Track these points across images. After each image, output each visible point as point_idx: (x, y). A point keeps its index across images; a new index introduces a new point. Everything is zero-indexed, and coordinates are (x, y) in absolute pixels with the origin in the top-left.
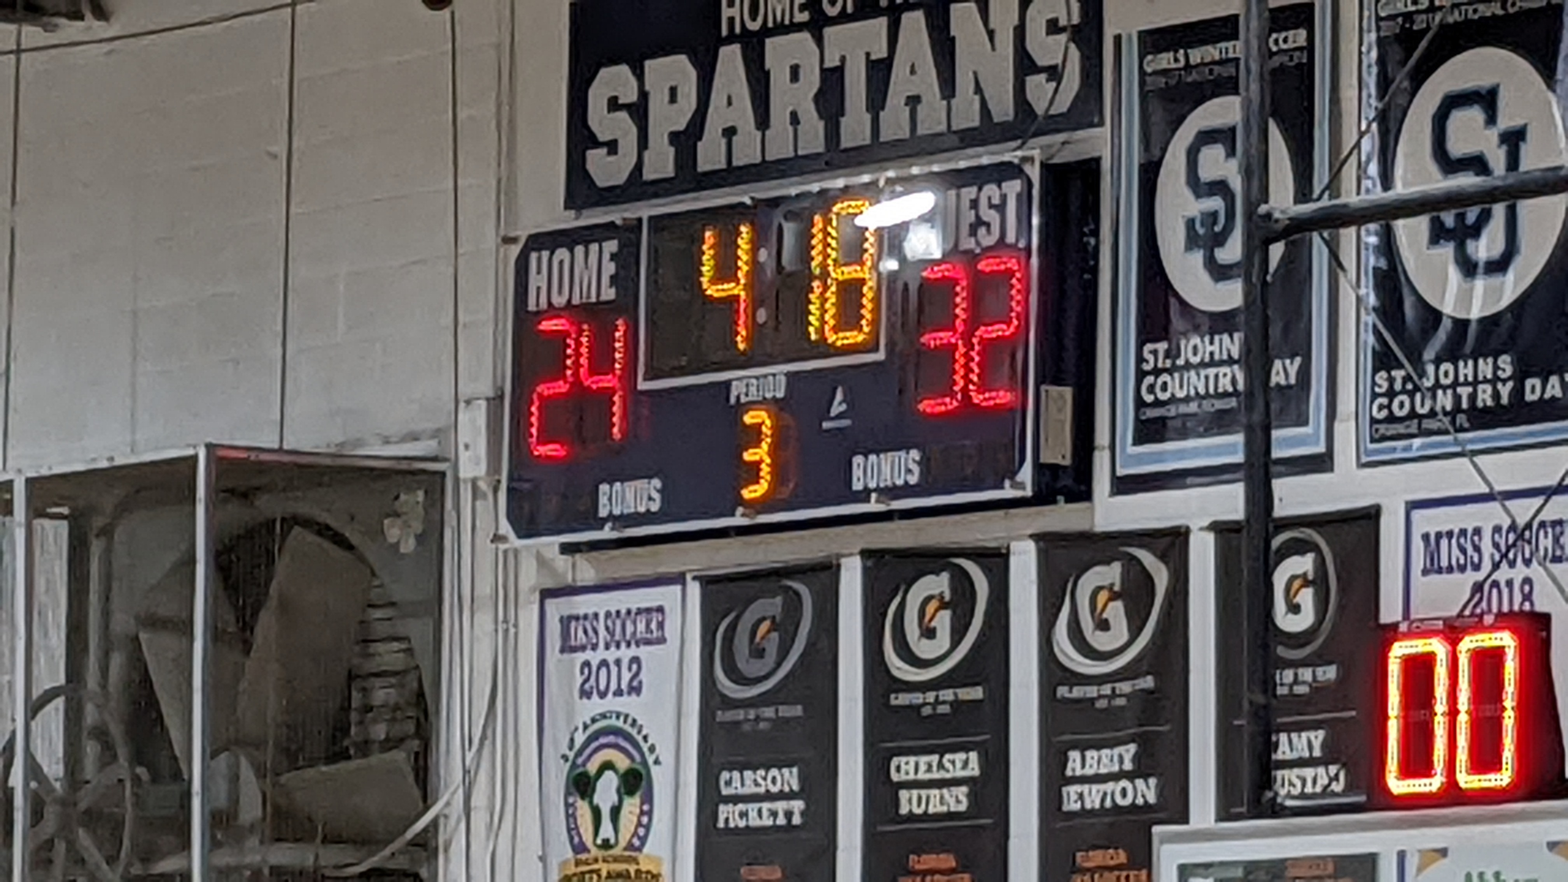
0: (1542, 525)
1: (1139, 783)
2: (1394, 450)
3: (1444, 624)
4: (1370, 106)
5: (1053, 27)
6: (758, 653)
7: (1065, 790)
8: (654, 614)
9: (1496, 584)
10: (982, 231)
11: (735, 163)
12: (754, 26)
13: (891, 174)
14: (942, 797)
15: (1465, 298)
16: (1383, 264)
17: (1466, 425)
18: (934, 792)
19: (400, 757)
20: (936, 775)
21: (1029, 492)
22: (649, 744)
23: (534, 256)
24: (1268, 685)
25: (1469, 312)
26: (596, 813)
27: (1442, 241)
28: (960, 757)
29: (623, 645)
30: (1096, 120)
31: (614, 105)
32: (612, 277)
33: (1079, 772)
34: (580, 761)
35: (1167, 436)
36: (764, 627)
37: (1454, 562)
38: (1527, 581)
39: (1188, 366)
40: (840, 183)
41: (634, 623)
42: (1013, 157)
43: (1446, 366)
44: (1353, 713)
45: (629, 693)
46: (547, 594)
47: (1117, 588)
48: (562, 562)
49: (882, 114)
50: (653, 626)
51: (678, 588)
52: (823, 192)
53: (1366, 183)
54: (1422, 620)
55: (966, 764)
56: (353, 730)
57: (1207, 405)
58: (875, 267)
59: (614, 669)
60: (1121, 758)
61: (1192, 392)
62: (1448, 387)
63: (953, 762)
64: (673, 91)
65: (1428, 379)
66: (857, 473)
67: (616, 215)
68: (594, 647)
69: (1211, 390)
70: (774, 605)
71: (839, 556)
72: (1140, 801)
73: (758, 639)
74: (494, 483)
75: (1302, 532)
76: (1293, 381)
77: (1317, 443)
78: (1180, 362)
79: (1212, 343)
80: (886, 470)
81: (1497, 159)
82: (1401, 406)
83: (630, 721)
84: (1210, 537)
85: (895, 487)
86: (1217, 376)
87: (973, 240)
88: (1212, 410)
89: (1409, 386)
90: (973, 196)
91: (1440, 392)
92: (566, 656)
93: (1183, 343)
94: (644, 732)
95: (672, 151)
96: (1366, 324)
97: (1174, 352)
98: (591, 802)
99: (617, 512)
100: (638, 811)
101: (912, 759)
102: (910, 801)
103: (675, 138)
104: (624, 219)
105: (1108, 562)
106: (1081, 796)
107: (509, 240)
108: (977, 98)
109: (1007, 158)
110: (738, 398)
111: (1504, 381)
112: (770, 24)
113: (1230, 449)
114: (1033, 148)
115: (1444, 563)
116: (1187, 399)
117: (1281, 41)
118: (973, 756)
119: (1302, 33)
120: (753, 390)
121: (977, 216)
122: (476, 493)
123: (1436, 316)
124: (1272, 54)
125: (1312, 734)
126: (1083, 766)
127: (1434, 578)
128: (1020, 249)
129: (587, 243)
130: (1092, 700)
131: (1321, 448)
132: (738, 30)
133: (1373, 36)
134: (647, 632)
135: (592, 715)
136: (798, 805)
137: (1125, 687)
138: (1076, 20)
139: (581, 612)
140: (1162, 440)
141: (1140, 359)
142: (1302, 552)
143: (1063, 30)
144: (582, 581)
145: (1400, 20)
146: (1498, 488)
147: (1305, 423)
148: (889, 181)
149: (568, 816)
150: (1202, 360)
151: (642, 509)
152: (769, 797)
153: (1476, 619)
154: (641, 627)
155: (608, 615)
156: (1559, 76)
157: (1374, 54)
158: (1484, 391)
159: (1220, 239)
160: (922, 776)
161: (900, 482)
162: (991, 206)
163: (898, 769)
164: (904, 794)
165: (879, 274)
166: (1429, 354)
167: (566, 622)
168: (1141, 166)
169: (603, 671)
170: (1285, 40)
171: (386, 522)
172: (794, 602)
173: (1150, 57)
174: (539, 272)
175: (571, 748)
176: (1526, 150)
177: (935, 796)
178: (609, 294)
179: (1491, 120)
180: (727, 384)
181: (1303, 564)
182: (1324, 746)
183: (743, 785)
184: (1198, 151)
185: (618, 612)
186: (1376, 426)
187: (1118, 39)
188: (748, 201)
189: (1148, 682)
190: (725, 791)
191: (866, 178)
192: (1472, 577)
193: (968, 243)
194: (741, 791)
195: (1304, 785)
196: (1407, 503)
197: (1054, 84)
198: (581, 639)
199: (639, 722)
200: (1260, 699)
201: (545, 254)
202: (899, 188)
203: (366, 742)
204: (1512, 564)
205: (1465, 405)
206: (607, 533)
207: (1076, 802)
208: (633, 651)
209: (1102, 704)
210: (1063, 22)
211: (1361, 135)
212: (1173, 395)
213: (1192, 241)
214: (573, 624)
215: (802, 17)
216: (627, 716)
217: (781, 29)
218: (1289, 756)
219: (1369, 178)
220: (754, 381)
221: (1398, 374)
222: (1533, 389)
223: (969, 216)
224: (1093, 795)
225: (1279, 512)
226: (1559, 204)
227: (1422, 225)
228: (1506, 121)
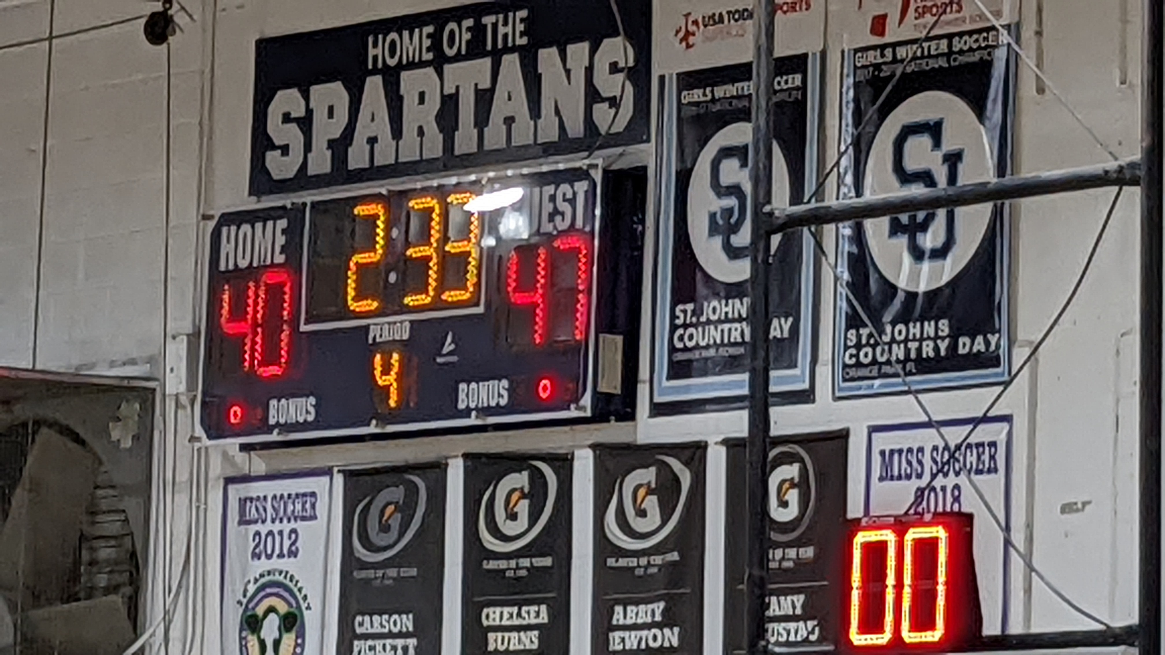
0: (969, 446)
1: (667, 631)
2: (860, 388)
3: (895, 520)
4: (847, 131)
5: (614, 68)
6: (385, 528)
7: (611, 635)
8: (308, 499)
9: (934, 489)
10: (558, 218)
11: (376, 164)
12: (392, 62)
13: (491, 174)
14: (519, 639)
15: (915, 276)
16: (855, 250)
17: (914, 371)
18: (514, 635)
19: (117, 600)
20: (516, 622)
21: (588, 414)
22: (302, 595)
23: (225, 230)
24: (763, 560)
25: (918, 286)
26: (262, 644)
27: (899, 234)
28: (533, 609)
29: (285, 521)
30: (645, 137)
31: (287, 118)
32: (283, 247)
33: (621, 622)
34: (251, 606)
35: (693, 374)
36: (391, 508)
37: (903, 472)
38: (957, 487)
39: (709, 322)
40: (454, 180)
41: (294, 504)
42: (583, 164)
43: (900, 327)
44: (825, 583)
45: (289, 557)
46: (229, 481)
47: (653, 485)
48: (241, 457)
49: (486, 129)
50: (308, 506)
51: (326, 479)
52: (440, 187)
53: (844, 190)
54: (878, 517)
55: (538, 614)
56: (83, 580)
57: (722, 351)
58: (479, 243)
59: (278, 538)
60: (653, 612)
61: (712, 342)
62: (902, 342)
63: (528, 613)
64: (331, 110)
65: (886, 334)
66: (462, 396)
67: (286, 200)
68: (264, 522)
69: (726, 341)
70: (397, 493)
71: (447, 458)
72: (667, 644)
73: (385, 518)
74: (191, 397)
75: (790, 448)
76: (786, 335)
77: (804, 382)
78: (703, 319)
79: (727, 305)
80: (483, 395)
81: (941, 175)
82: (866, 355)
83: (289, 576)
84: (723, 450)
85: (489, 407)
86: (730, 330)
87: (551, 225)
88: (727, 355)
89: (872, 341)
90: (552, 192)
91: (895, 346)
92: (243, 527)
93: (706, 304)
94: (299, 585)
95: (329, 153)
96: (841, 294)
97: (698, 312)
98: (259, 637)
99: (282, 421)
100: (293, 644)
101: (498, 610)
102: (496, 641)
103: (331, 144)
104: (293, 204)
105: (647, 467)
106: (623, 640)
107: (206, 217)
108: (557, 119)
109: (577, 164)
110: (374, 338)
111: (943, 338)
112: (404, 61)
113: (738, 384)
114: (598, 157)
115: (896, 473)
116: (707, 347)
117: (783, 83)
118: (543, 608)
119: (798, 78)
120: (386, 333)
121: (555, 208)
122: (178, 405)
123: (894, 289)
124: (775, 92)
125: (795, 598)
126: (625, 617)
127: (887, 484)
128: (585, 233)
129: (265, 221)
130: (633, 569)
131: (806, 386)
132: (380, 65)
133: (851, 80)
134: (302, 511)
135: (260, 571)
136: (412, 642)
137: (658, 560)
138: (631, 63)
139: (254, 496)
140: (689, 376)
141: (673, 317)
142: (791, 463)
143: (621, 70)
144: (254, 472)
145: (871, 69)
146: (935, 418)
147: (795, 366)
148: (489, 180)
149: (241, 646)
150: (719, 318)
151: (301, 420)
152: (391, 635)
153: (919, 517)
154: (299, 507)
155: (274, 497)
156: (988, 113)
157: (851, 93)
158: (928, 346)
159: (735, 229)
160: (505, 622)
161: (493, 404)
162: (565, 200)
163: (487, 616)
164: (491, 636)
165: (481, 249)
166: (887, 317)
167: (243, 502)
168: (678, 173)
169: (270, 539)
170: (786, 82)
171: (111, 425)
172: (412, 491)
173: (685, 93)
174: (228, 241)
175: (245, 596)
176: (961, 168)
177: (515, 638)
178: (280, 259)
179: (937, 144)
180: (367, 328)
181: (791, 471)
182: (803, 607)
183: (372, 626)
184: (719, 162)
185: (282, 496)
186: (848, 370)
187: (662, 78)
188: (384, 192)
189: (674, 556)
190: (359, 630)
191: (473, 177)
192: (916, 484)
193: (548, 227)
194: (370, 631)
195: (788, 634)
196: (869, 427)
197: (613, 111)
198: (254, 515)
199: (297, 577)
200: (756, 572)
201: (233, 228)
202: (497, 186)
203: (91, 588)
204: (946, 475)
205: (913, 355)
206: (275, 437)
207: (619, 644)
208: (293, 525)
209: (640, 572)
210: (622, 64)
211: (841, 155)
212: (697, 344)
213: (714, 229)
214: (248, 504)
215: (428, 56)
216: (287, 572)
217: (412, 65)
218: (778, 613)
219: (846, 185)
220: (387, 326)
221: (864, 332)
222: (964, 345)
223: (548, 207)
224: (632, 639)
225: (774, 432)
226: (986, 209)
227: (884, 222)
228: (948, 145)
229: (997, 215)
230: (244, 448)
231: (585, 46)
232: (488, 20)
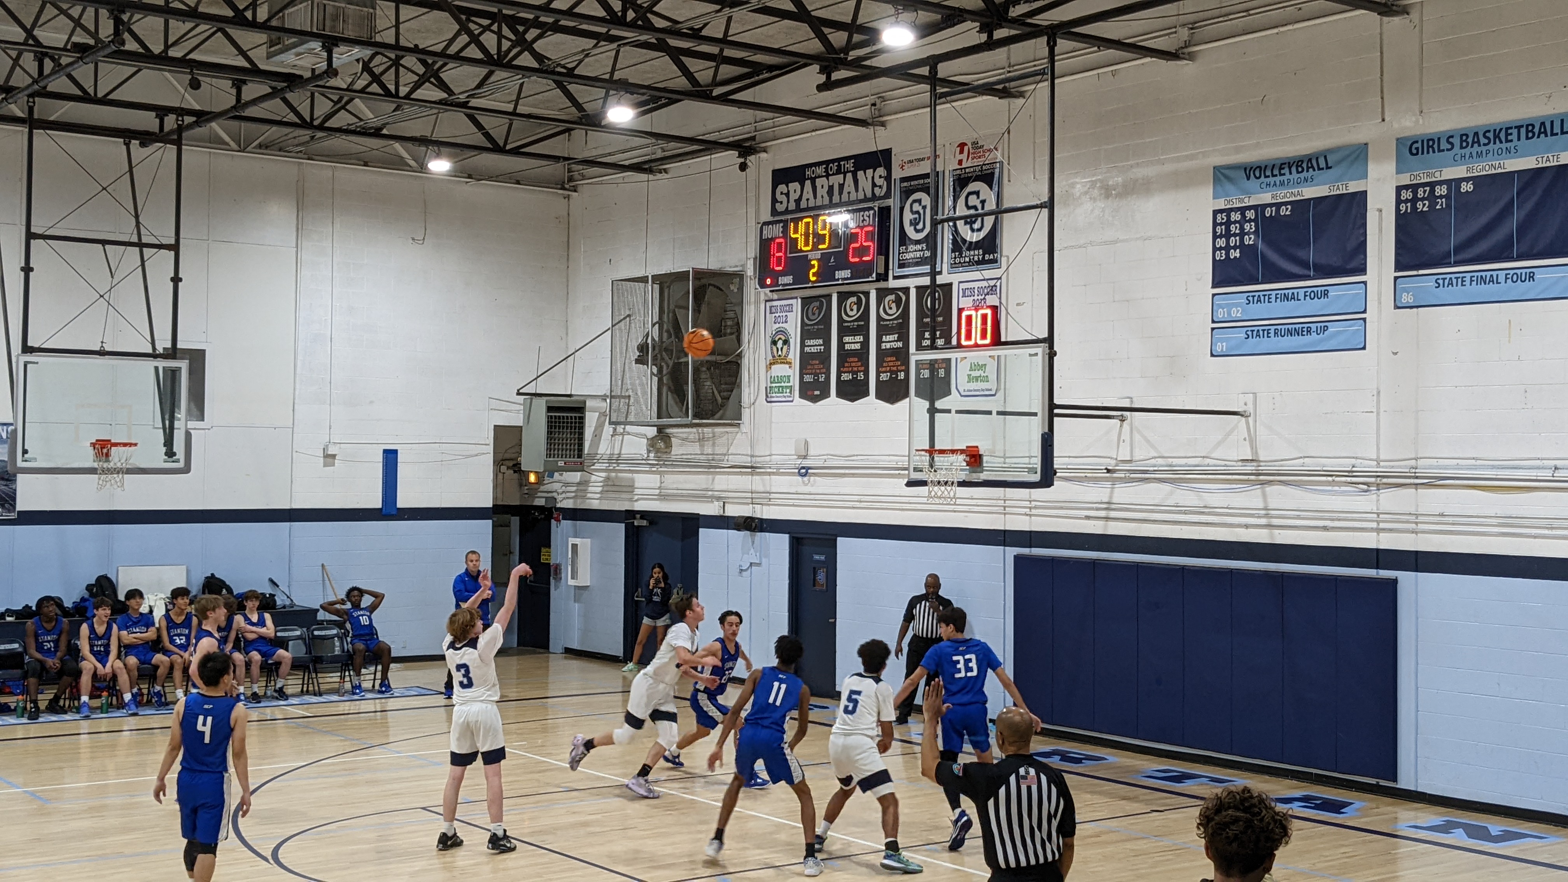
1: (899, 342)
2: (956, 270)
3: (974, 308)
4: (951, 194)
5: (880, 177)
6: (814, 314)
7: (882, 344)
8: (791, 306)
9: (978, 300)
10: (865, 222)
11: (809, 206)
12: (813, 176)
15: (972, 237)
16: (954, 230)
18: (853, 345)
19: (734, 337)
20: (853, 341)
21: (875, 279)
22: (789, 334)
23: (764, 226)
25: (972, 240)
26: (777, 348)
27: (967, 225)
28: (859, 337)
29: (784, 313)
30: (890, 197)
31: (782, 193)
32: (781, 231)
33: (885, 340)
34: (773, 338)
35: (906, 267)
36: (815, 308)
37: (969, 295)
38: (985, 298)
40: (833, 211)
41: (786, 307)
42: (871, 205)
43: (968, 252)
45: (785, 323)
47: (894, 300)
48: (770, 294)
49: (842, 196)
50: (790, 308)
51: (795, 300)
52: (829, 213)
55: (860, 339)
57: (913, 260)
59: (781, 318)
60: (895, 337)
61: (911, 257)
62: (968, 256)
63: (857, 338)
64: (795, 190)
65: (964, 255)
66: (837, 275)
67: (783, 218)
68: (777, 313)
69: (915, 257)
70: (817, 304)
71: (832, 293)
72: (899, 347)
73: (813, 311)
74: (755, 276)
77: (941, 268)
78: (909, 251)
79: (915, 246)
80: (843, 274)
81: (979, 206)
82: (957, 260)
83: (785, 329)
85: (845, 278)
86: (917, 254)
87: (863, 224)
88: (916, 261)
89: (959, 256)
90: (863, 214)
91: (966, 258)
92: (771, 315)
93: (909, 246)
94: (788, 332)
95: (794, 203)
96: (950, 243)
97: (906, 248)
98: (776, 346)
99: (782, 283)
100: (787, 348)
101: (848, 338)
102: (848, 346)
103: (795, 201)
105: (892, 295)
106: (886, 345)
107: (758, 223)
108: (863, 192)
110: (810, 258)
111: (980, 255)
112: (817, 176)
113: (927, 269)
114: (876, 203)
115: (967, 295)
116: (910, 259)
118: (862, 337)
119: (936, 178)
121: (864, 219)
122: (750, 279)
123: (966, 241)
126: (886, 338)
127: (964, 299)
128: (873, 225)
129: (776, 224)
130: (888, 325)
131: (942, 270)
132: (809, 177)
133: (952, 179)
134: (788, 310)
135: (777, 327)
136: (822, 347)
137: (895, 322)
138: (886, 175)
139: (774, 305)
140: (904, 267)
141: (899, 250)
143: (882, 177)
144: (775, 298)
145: (958, 176)
148: (843, 211)
149: (771, 349)
150: (913, 250)
151: (788, 283)
152: (816, 345)
153: (981, 307)
154: (788, 308)
155: (780, 306)
156: (994, 188)
157: (952, 183)
158: (976, 257)
159: (918, 224)
160: (850, 341)
162: (867, 216)
163: (845, 340)
164: (846, 345)
165: (842, 231)
166: (964, 249)
167: (771, 307)
168: (900, 207)
171: (731, 285)
172: (822, 303)
173: (902, 184)
174: (765, 230)
175: (772, 335)
176: (986, 204)
178: (781, 235)
179: (978, 197)
180: (807, 255)
183: (810, 343)
184: (913, 204)
185: (782, 305)
186: (951, 265)
187: (895, 179)
188: (812, 214)
189: (901, 321)
190: (806, 344)
191: (839, 209)
192: (972, 298)
193: (861, 225)
196: (958, 282)
197: (880, 189)
198: (774, 311)
201: (767, 226)
203: (729, 333)
204: (982, 295)
205: (972, 260)
206: (781, 288)
207: (884, 346)
208: (786, 314)
209: (890, 326)
210: (883, 175)
212: (907, 258)
213: (911, 224)
214: (773, 308)
215: (824, 174)
217: (820, 177)
219: (951, 211)
220: (813, 254)
221: (958, 253)
222: (987, 257)
223: (862, 218)
224: (888, 346)
225: (938, 282)
226: (993, 217)
227: (962, 222)
228: (981, 198)
229: (996, 218)
230: (771, 291)
231: (872, 170)
232: (842, 163)
